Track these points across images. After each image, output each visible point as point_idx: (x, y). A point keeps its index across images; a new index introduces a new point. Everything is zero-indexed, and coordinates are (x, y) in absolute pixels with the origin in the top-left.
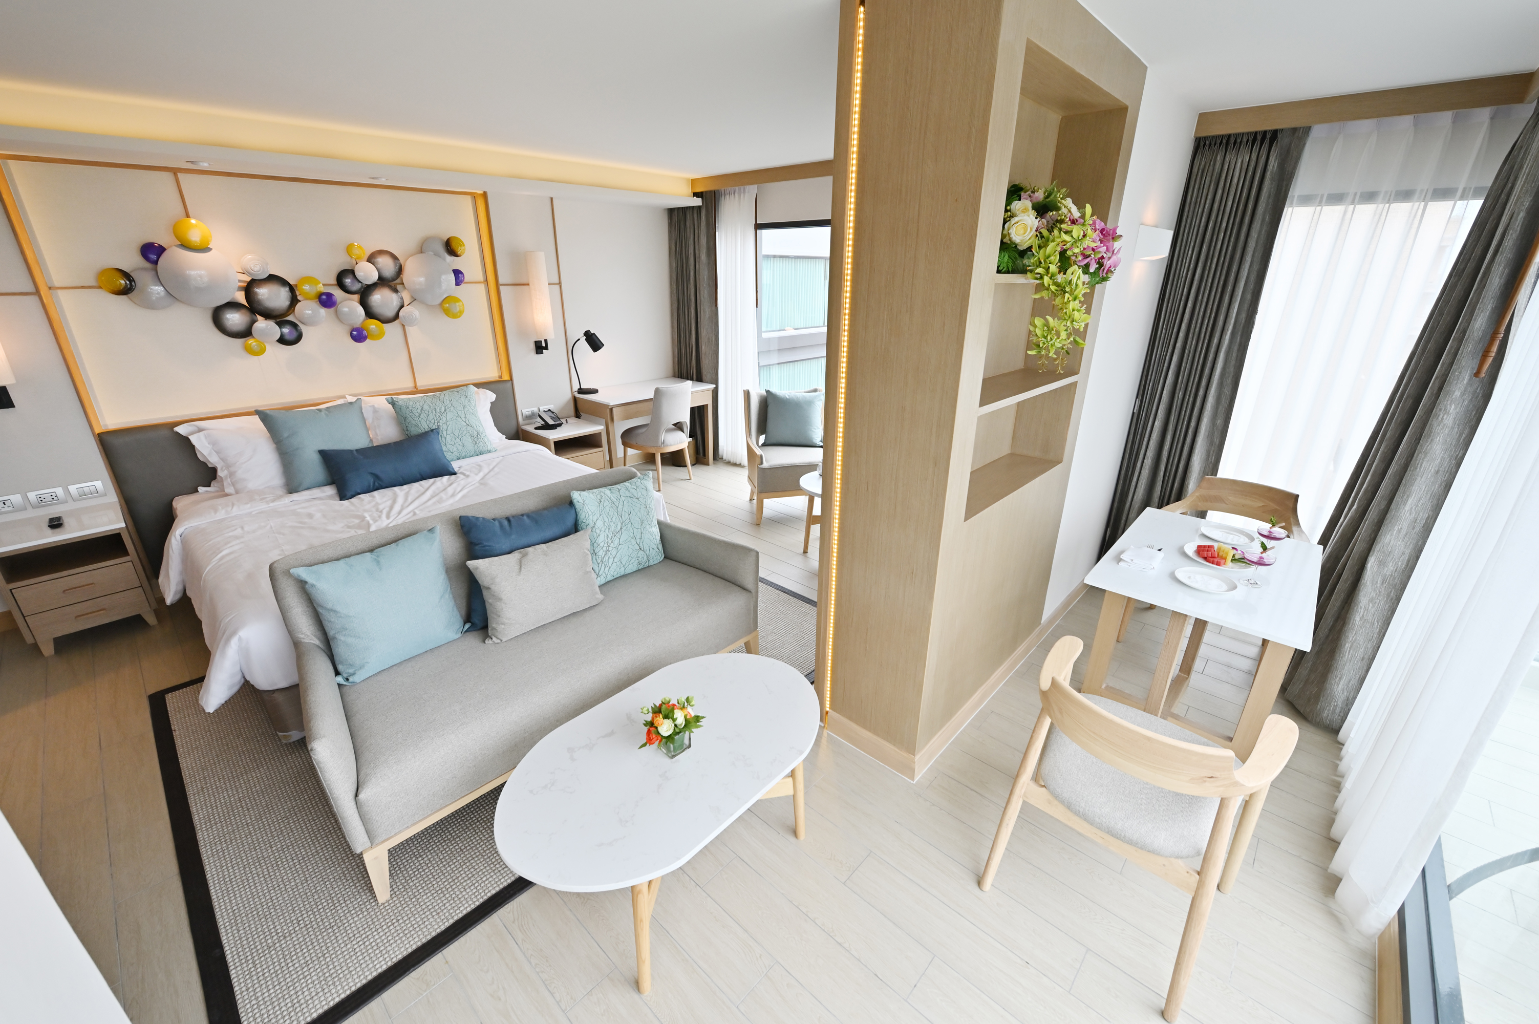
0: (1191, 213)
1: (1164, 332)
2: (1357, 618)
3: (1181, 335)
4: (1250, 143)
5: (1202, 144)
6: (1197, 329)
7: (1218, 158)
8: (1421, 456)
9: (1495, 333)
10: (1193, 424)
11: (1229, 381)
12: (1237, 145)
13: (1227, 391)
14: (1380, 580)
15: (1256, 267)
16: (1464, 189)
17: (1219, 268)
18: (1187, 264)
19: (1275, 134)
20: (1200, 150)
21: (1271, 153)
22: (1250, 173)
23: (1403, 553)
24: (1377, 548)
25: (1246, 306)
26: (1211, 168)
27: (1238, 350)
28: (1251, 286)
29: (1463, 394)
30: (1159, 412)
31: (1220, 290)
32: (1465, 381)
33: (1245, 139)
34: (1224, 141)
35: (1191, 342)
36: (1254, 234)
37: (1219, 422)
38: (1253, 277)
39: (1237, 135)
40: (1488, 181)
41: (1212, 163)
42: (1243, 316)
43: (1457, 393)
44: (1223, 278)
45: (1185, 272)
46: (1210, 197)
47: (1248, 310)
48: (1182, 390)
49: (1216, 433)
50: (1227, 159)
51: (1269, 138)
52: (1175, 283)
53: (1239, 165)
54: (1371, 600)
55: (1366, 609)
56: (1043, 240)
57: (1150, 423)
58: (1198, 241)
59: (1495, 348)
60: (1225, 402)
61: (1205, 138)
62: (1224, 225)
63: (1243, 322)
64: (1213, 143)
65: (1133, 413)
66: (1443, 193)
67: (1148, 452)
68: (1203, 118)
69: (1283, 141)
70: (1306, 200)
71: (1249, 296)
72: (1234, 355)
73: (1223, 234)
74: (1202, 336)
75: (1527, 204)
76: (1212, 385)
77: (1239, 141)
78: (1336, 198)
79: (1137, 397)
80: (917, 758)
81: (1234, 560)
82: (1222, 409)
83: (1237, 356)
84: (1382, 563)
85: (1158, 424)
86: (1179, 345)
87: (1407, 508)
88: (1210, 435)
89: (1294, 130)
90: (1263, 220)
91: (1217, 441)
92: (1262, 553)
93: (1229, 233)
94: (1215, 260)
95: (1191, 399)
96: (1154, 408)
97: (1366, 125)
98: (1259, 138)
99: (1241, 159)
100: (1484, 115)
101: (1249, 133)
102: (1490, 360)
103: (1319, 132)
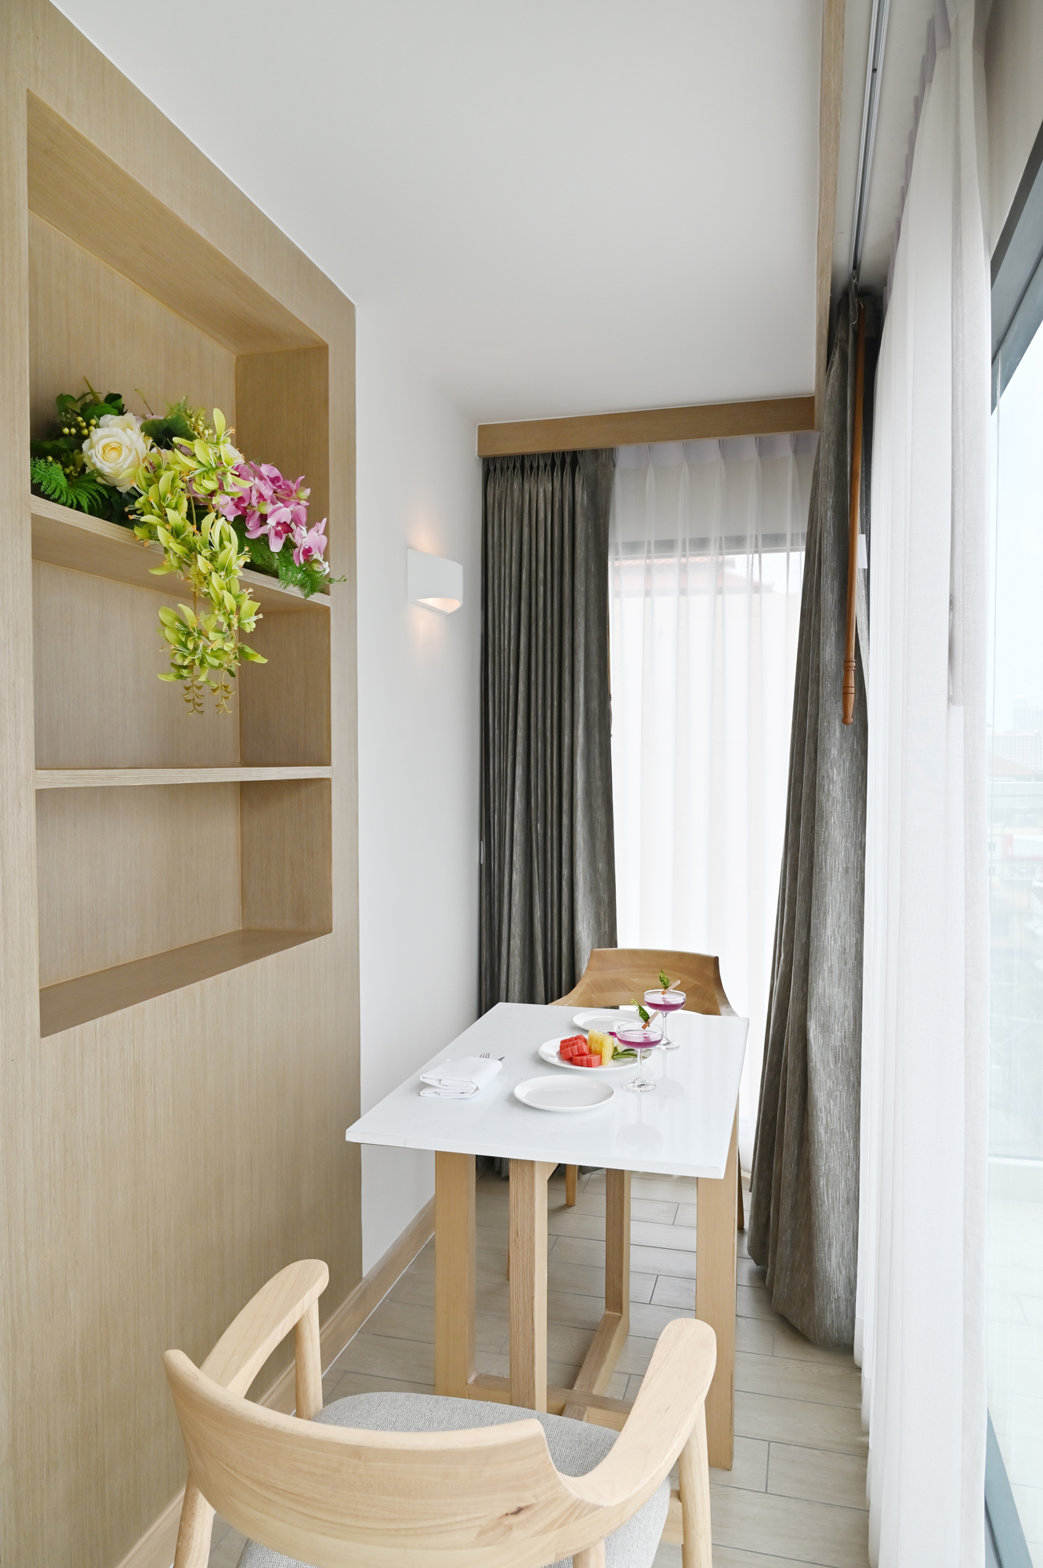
0: (496, 559)
1: (497, 732)
2: (822, 1130)
3: (520, 734)
4: (549, 468)
5: (491, 467)
6: (540, 725)
7: (515, 486)
8: (822, 849)
9: (847, 661)
10: (565, 872)
11: (599, 801)
12: (535, 470)
13: (600, 816)
14: (831, 1060)
15: (594, 634)
16: (792, 534)
17: (549, 635)
18: (507, 631)
19: (575, 454)
20: (491, 475)
21: (576, 481)
22: (557, 506)
23: (846, 1007)
25: (595, 690)
26: (509, 499)
27: (601, 754)
28: (595, 661)
29: (841, 753)
30: (515, 858)
31: (556, 666)
33: (542, 464)
34: (517, 465)
35: (537, 746)
36: (580, 588)
38: (593, 646)
39: (532, 456)
41: (508, 492)
42: (595, 704)
43: (834, 752)
44: (556, 648)
45: (506, 643)
46: (515, 537)
47: (599, 695)
48: (540, 820)
49: (601, 884)
50: (526, 487)
51: (566, 462)
52: (497, 658)
53: (541, 495)
54: (830, 1095)
55: (829, 1112)
56: (156, 473)
57: (506, 879)
58: (513, 597)
59: (852, 682)
60: (601, 834)
61: (494, 459)
62: (541, 575)
63: (597, 712)
64: (505, 467)
65: (481, 865)
66: (773, 541)
67: (512, 926)
68: (486, 432)
69: (586, 467)
70: (633, 547)
71: (595, 676)
72: (597, 762)
73: (542, 587)
74: (549, 734)
76: (577, 807)
77: (534, 463)
78: (666, 546)
79: (481, 839)
81: (616, 1055)
82: (600, 846)
83: (601, 762)
85: (517, 878)
86: (520, 749)
87: (829, 932)
88: (594, 889)
89: (596, 453)
90: (587, 571)
91: (605, 896)
92: (644, 1027)
93: (549, 585)
94: (541, 623)
95: (555, 833)
96: (507, 853)
97: (671, 452)
98: (557, 460)
99: (542, 489)
100: (784, 441)
101: (544, 455)
102: (852, 698)
103: (625, 458)
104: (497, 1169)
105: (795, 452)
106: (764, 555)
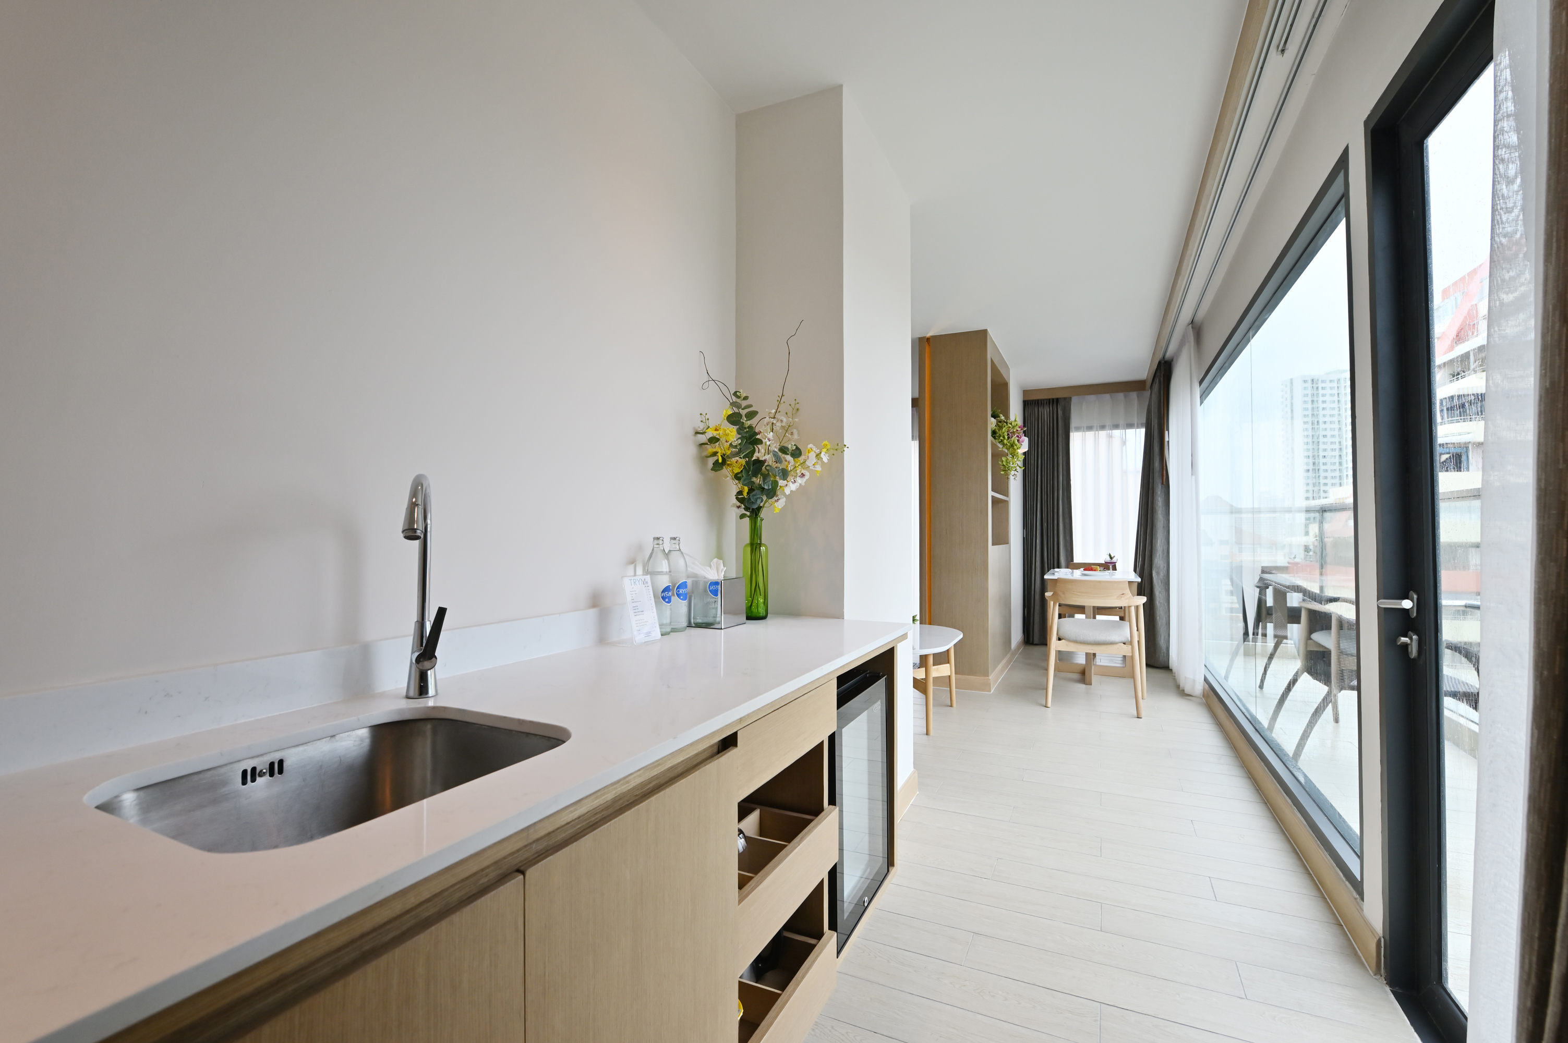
2: (1158, 603)
3: (1039, 492)
4: (1048, 403)
5: (1027, 404)
6: (1046, 490)
7: (1035, 409)
8: (1156, 521)
9: (1162, 467)
10: (1056, 539)
11: (1067, 516)
12: (1043, 404)
13: (1067, 521)
14: (1160, 583)
15: (1065, 459)
16: (1137, 424)
19: (1057, 400)
20: (1029, 405)
21: (1058, 407)
22: (1051, 416)
23: (1164, 567)
24: (1154, 566)
26: (1033, 413)
28: (1065, 467)
29: (1161, 493)
30: (1037, 533)
31: (1051, 470)
32: (1160, 487)
33: (1045, 402)
34: (1036, 403)
36: (1060, 443)
37: (1068, 538)
38: (1064, 464)
39: (1041, 400)
40: (1144, 421)
41: (1033, 411)
42: (1065, 482)
43: (1159, 493)
44: (1051, 464)
47: (1066, 479)
48: (1046, 522)
49: (1068, 544)
50: (1040, 410)
51: (1055, 402)
53: (1045, 412)
54: (1160, 592)
55: (1159, 597)
56: (1001, 428)
57: (1034, 542)
59: (1165, 472)
60: (1068, 527)
61: (1028, 401)
63: (1066, 485)
64: (1032, 403)
65: (1024, 538)
66: (1130, 426)
68: (1027, 392)
69: (1061, 403)
70: (1078, 429)
71: (1065, 473)
72: (1066, 502)
75: (1156, 421)
77: (1043, 402)
78: (1090, 428)
79: (1024, 529)
80: (990, 678)
82: (1067, 531)
84: (1158, 573)
85: (1038, 541)
87: (1158, 544)
88: (1065, 546)
89: (1065, 399)
90: (1063, 438)
91: (1069, 549)
93: (1049, 442)
94: (1046, 455)
95: (1051, 526)
96: (1034, 533)
97: (1092, 398)
98: (1051, 401)
99: (1045, 411)
100: (1134, 395)
101: (1047, 399)
102: (1165, 477)
103: (1075, 400)
104: (1031, 642)
105: (1138, 396)
106: (1127, 430)
